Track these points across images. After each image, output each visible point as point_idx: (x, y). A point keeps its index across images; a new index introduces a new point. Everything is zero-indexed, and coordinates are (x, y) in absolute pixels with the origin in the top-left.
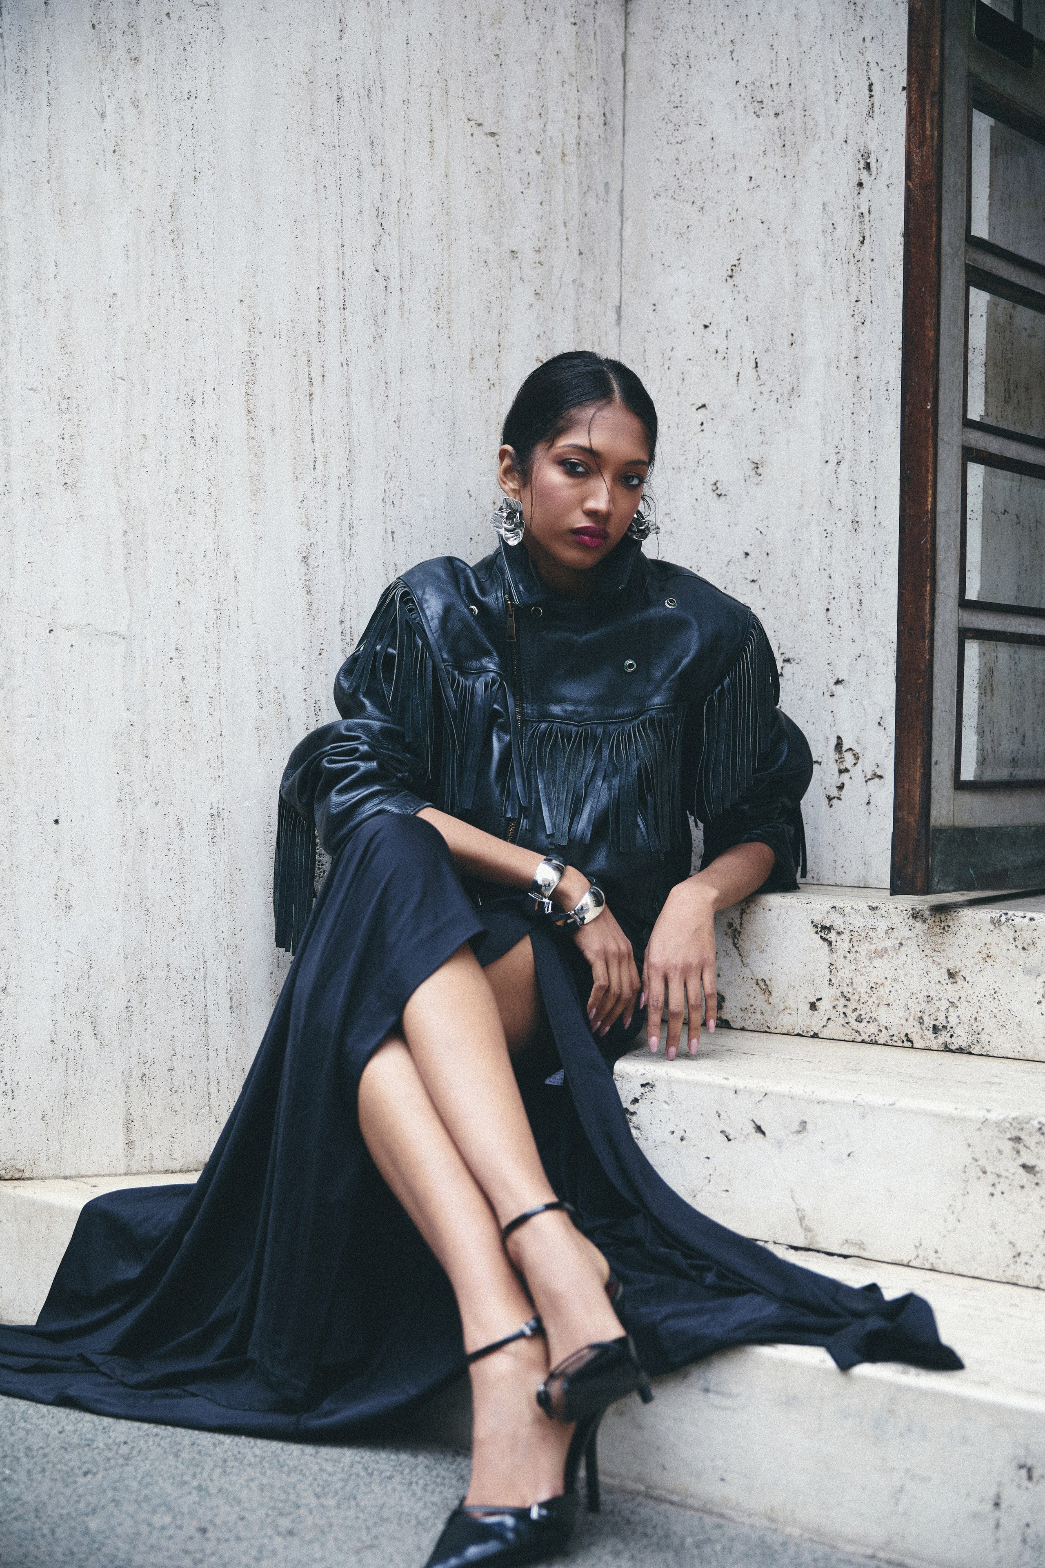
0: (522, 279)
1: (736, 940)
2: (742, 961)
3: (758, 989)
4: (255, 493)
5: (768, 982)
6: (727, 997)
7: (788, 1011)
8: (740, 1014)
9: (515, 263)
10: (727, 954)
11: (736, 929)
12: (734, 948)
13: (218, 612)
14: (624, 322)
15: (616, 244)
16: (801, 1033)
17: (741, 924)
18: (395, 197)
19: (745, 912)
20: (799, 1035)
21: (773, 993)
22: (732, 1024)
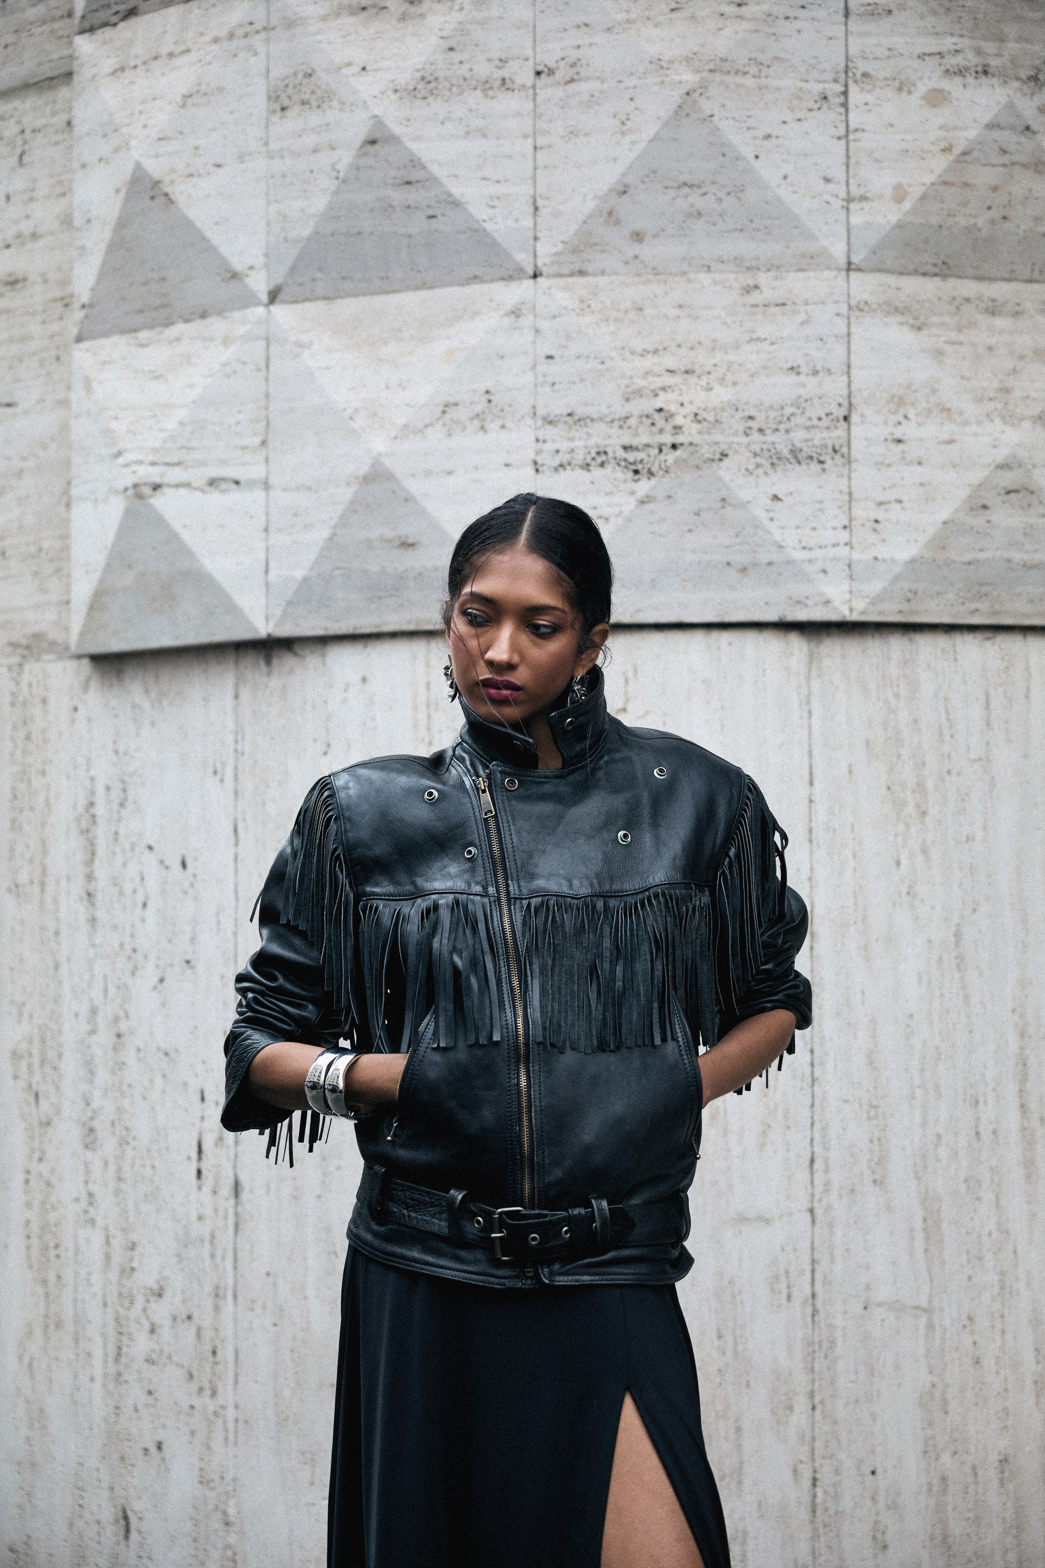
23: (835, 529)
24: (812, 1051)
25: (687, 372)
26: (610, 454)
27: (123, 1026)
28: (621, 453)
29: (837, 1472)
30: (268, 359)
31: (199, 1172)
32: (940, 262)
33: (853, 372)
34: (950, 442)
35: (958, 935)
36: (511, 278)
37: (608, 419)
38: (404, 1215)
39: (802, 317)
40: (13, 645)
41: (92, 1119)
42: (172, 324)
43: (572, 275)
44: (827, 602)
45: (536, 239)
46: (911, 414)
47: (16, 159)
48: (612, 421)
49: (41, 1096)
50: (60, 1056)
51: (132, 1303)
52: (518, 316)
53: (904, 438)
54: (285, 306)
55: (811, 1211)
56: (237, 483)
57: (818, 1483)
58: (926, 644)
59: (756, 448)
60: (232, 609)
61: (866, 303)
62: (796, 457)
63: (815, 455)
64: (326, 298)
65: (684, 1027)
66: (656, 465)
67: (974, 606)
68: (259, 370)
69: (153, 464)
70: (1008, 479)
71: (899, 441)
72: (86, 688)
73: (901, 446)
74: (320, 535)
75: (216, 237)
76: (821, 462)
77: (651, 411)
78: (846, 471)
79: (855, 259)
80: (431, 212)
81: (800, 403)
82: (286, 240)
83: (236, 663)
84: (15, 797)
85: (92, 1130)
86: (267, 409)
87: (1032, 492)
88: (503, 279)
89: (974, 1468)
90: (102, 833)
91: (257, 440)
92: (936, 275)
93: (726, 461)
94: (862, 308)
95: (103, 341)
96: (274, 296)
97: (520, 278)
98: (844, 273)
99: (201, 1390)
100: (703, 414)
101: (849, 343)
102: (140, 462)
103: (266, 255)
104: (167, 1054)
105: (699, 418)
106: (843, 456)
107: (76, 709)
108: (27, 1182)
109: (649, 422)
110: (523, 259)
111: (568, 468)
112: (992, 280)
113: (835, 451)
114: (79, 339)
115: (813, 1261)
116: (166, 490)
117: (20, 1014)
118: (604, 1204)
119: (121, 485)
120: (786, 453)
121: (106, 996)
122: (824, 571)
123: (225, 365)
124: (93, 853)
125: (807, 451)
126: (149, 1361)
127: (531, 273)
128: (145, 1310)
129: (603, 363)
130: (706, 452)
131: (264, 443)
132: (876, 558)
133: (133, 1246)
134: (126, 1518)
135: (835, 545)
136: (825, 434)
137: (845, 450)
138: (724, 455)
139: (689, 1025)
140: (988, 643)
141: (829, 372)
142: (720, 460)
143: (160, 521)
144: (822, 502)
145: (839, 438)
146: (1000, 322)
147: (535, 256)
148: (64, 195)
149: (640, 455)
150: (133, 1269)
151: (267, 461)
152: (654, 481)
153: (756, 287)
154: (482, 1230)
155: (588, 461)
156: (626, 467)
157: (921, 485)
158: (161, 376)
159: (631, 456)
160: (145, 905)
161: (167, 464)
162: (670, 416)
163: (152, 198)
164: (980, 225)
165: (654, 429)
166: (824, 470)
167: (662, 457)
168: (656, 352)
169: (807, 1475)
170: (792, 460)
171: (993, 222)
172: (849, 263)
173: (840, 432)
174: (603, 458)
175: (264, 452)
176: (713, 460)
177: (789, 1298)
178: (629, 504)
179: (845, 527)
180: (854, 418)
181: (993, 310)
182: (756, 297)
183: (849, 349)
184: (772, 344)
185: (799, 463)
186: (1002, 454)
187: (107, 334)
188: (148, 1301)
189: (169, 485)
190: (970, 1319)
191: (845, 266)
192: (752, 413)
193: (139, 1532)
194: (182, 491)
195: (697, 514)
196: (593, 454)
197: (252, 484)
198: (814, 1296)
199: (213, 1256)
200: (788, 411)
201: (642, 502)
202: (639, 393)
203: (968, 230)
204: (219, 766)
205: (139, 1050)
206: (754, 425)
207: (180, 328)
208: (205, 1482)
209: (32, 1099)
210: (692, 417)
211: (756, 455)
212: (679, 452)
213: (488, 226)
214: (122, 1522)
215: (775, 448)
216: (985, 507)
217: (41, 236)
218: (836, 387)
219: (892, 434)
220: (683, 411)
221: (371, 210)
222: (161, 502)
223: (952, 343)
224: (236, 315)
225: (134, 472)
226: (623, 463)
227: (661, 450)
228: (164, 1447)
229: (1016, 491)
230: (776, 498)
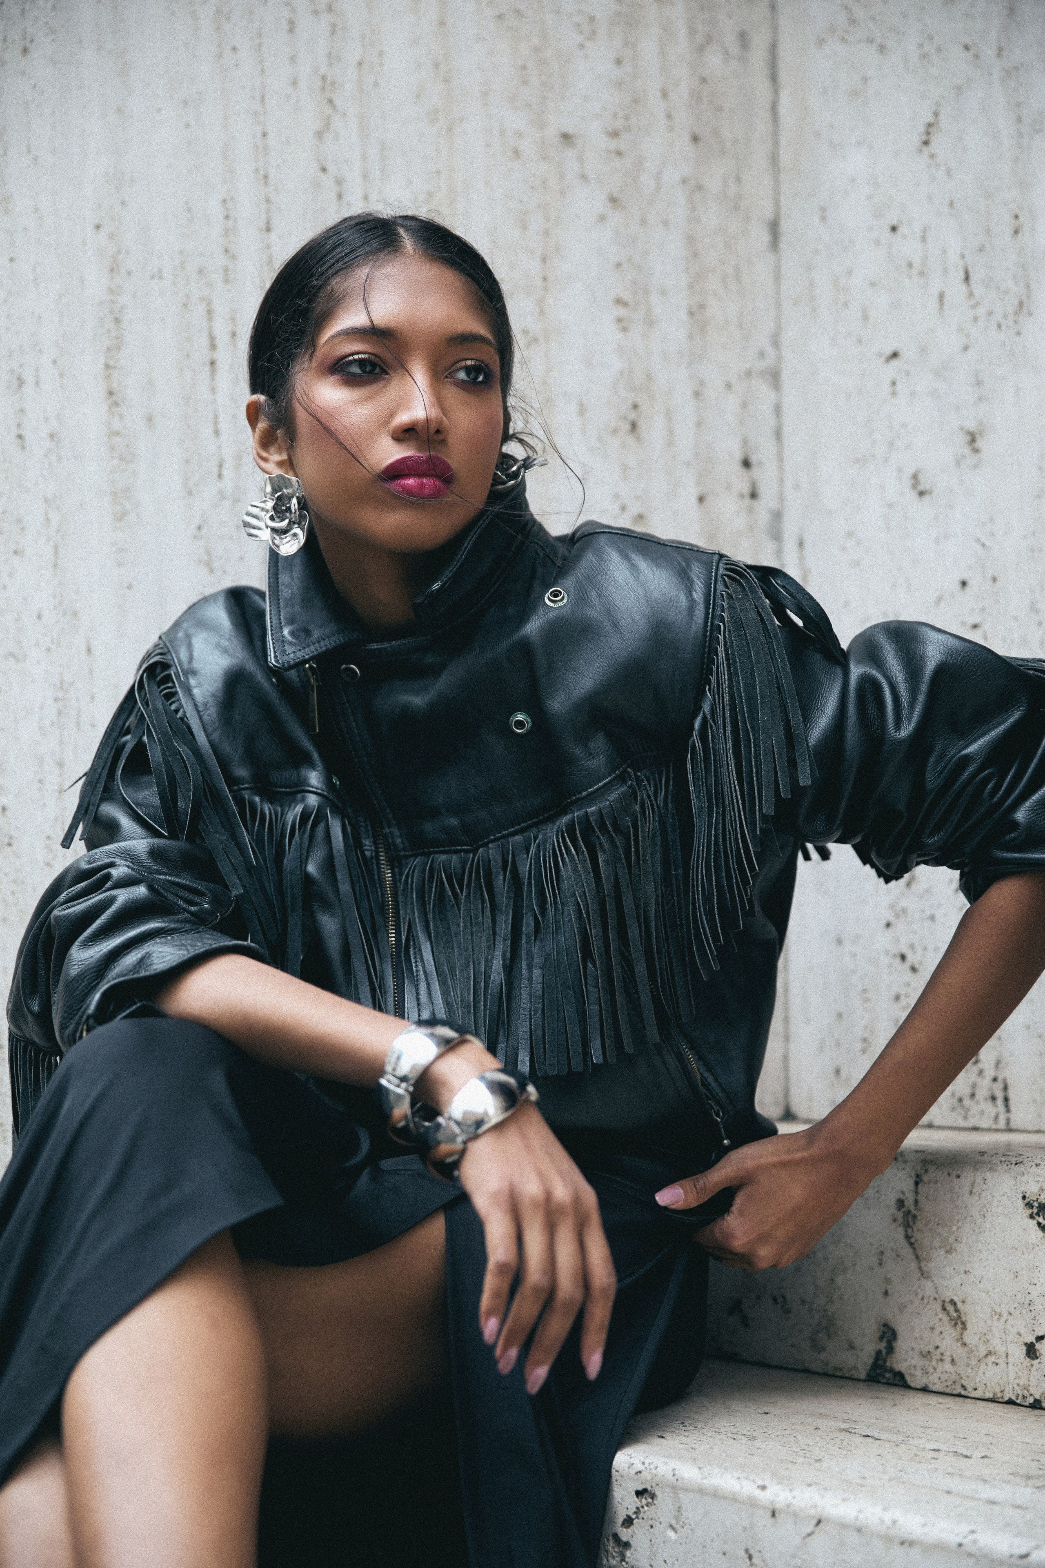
0: (584, 177)
1: (909, 1230)
2: (920, 1268)
3: (946, 1319)
4: (121, 517)
5: (959, 1305)
6: (901, 1330)
7: (992, 1358)
8: (920, 1362)
9: (571, 154)
10: (898, 1256)
11: (909, 1212)
12: (907, 1245)
13: (61, 703)
14: (783, 244)
15: (762, 127)
16: (1014, 1398)
17: (916, 1202)
18: (353, 57)
19: (921, 1180)
20: (1010, 1402)
21: (969, 1326)
22: (908, 1378)
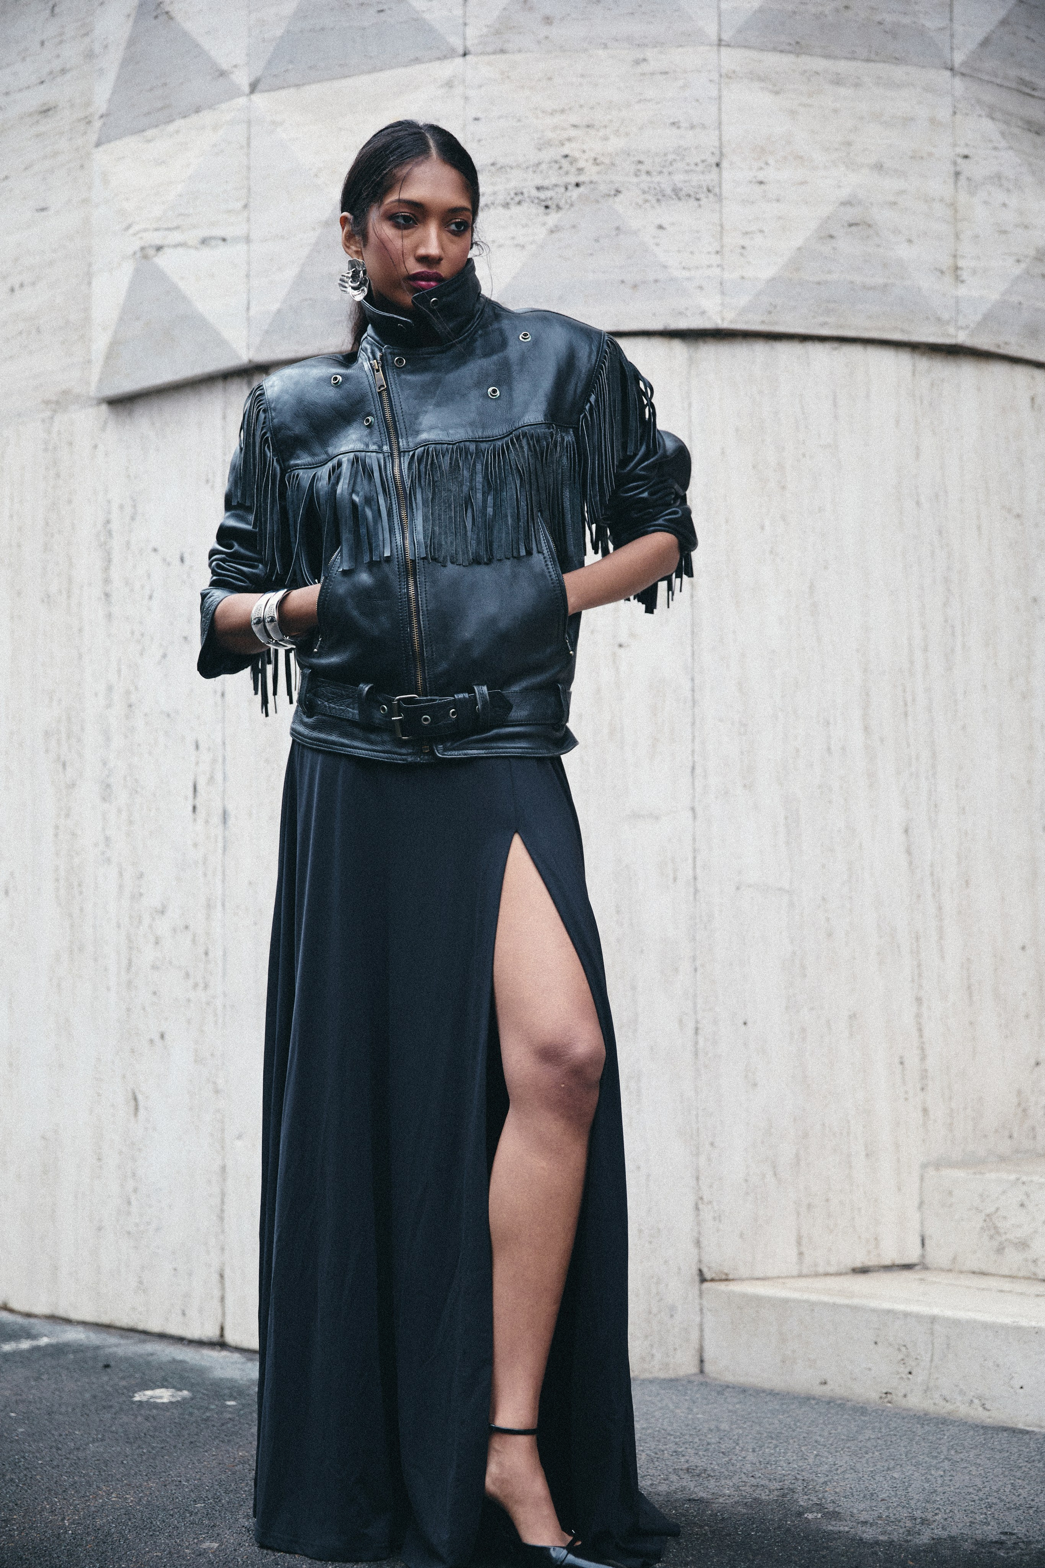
23: (709, 253)
24: (693, 680)
25: (588, 126)
26: (526, 195)
27: (133, 698)
28: (534, 193)
29: (715, 1022)
30: (249, 138)
31: (194, 808)
32: (793, 42)
33: (725, 128)
34: (804, 183)
35: (812, 587)
36: (445, 57)
37: (524, 166)
38: (325, 706)
39: (681, 83)
40: (47, 402)
41: (108, 776)
42: (172, 121)
43: (494, 53)
44: (703, 313)
45: (465, 24)
46: (771, 161)
47: (48, 12)
48: (527, 168)
49: (68, 764)
50: (83, 729)
51: (140, 922)
52: (451, 87)
53: (765, 180)
54: (266, 94)
55: (693, 809)
56: (224, 240)
57: (700, 1031)
58: (783, 349)
59: (644, 186)
60: (222, 343)
61: (734, 72)
62: (677, 195)
63: (692, 194)
64: (297, 86)
65: (548, 542)
66: (563, 201)
67: (822, 319)
68: (242, 147)
69: (157, 230)
70: (850, 214)
71: (761, 183)
72: (103, 429)
73: (763, 186)
74: (290, 273)
75: (206, 43)
76: (698, 200)
77: (558, 158)
78: (717, 206)
79: (725, 37)
80: (380, 7)
81: (681, 152)
82: (264, 40)
83: (225, 389)
84: (47, 524)
85: (108, 786)
86: (248, 178)
87: (869, 226)
88: (439, 59)
89: (828, 1022)
90: (116, 544)
91: (239, 205)
92: (791, 52)
93: (621, 197)
94: (729, 76)
95: (118, 142)
96: (254, 87)
97: (452, 57)
98: (715, 48)
99: (196, 985)
100: (601, 159)
101: (720, 104)
102: (145, 230)
103: (248, 55)
104: (168, 715)
105: (598, 161)
106: (715, 195)
107: (96, 447)
108: (56, 835)
109: (557, 166)
110: (456, 42)
111: (492, 207)
112: (835, 58)
113: (709, 191)
114: (98, 144)
115: (695, 850)
116: (166, 250)
117: (51, 699)
118: (485, 688)
119: (130, 251)
120: (669, 191)
121: (119, 676)
122: (701, 288)
123: (215, 145)
124: (110, 561)
125: (685, 190)
126: (155, 967)
127: (461, 52)
128: (150, 927)
129: (519, 120)
130: (603, 188)
131: (246, 206)
132: (743, 278)
133: (141, 876)
134: (135, 1099)
135: (709, 266)
136: (701, 177)
137: (717, 190)
138: (618, 192)
139: (554, 541)
140: (835, 353)
141: (704, 127)
142: (615, 195)
143: (161, 276)
144: (698, 232)
145: (712, 180)
146: (843, 91)
147: (465, 39)
148: (87, 34)
149: (549, 194)
150: (141, 895)
151: (248, 220)
152: (560, 214)
153: (645, 60)
154: (386, 716)
155: (508, 200)
156: (538, 204)
157: (780, 218)
158: (164, 162)
159: (542, 195)
160: (151, 597)
161: (168, 229)
162: (573, 161)
163: (156, 17)
164: (827, 12)
165: (561, 172)
166: (700, 206)
167: (568, 194)
168: (563, 111)
169: (691, 1025)
170: (674, 197)
171: (837, 10)
172: (720, 40)
173: (714, 174)
174: (519, 198)
175: (245, 214)
176: (609, 195)
177: (675, 880)
178: (541, 233)
179: (717, 252)
180: (725, 164)
181: (838, 81)
182: (644, 68)
183: (720, 109)
184: (658, 103)
185: (679, 199)
186: (844, 193)
187: (119, 137)
188: (154, 919)
189: (169, 246)
190: (824, 899)
191: (716, 42)
192: (642, 158)
193: (146, 1109)
194: (180, 250)
195: (597, 241)
196: (512, 195)
197: (236, 240)
198: (695, 878)
199: (205, 875)
200: (671, 157)
201: (552, 232)
202: (549, 143)
203: (817, 16)
204: (210, 476)
205: (146, 715)
206: (643, 168)
207: (179, 123)
208: (198, 1060)
209: (61, 769)
210: (591, 161)
211: (644, 192)
212: (581, 189)
213: (427, 16)
214: (132, 1103)
215: (660, 187)
216: (831, 237)
217: (69, 70)
218: (709, 140)
219: (755, 177)
220: (585, 156)
221: (332, 9)
222: (162, 261)
223: (805, 105)
224: (224, 106)
225: (141, 238)
226: (536, 201)
227: (566, 188)
228: (166, 1037)
229: (857, 224)
230: (660, 227)
